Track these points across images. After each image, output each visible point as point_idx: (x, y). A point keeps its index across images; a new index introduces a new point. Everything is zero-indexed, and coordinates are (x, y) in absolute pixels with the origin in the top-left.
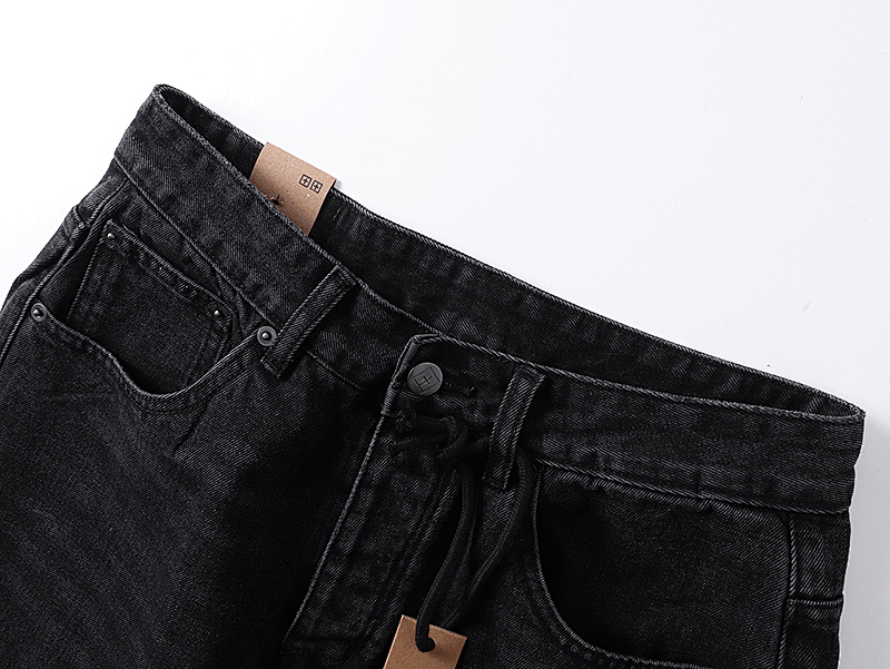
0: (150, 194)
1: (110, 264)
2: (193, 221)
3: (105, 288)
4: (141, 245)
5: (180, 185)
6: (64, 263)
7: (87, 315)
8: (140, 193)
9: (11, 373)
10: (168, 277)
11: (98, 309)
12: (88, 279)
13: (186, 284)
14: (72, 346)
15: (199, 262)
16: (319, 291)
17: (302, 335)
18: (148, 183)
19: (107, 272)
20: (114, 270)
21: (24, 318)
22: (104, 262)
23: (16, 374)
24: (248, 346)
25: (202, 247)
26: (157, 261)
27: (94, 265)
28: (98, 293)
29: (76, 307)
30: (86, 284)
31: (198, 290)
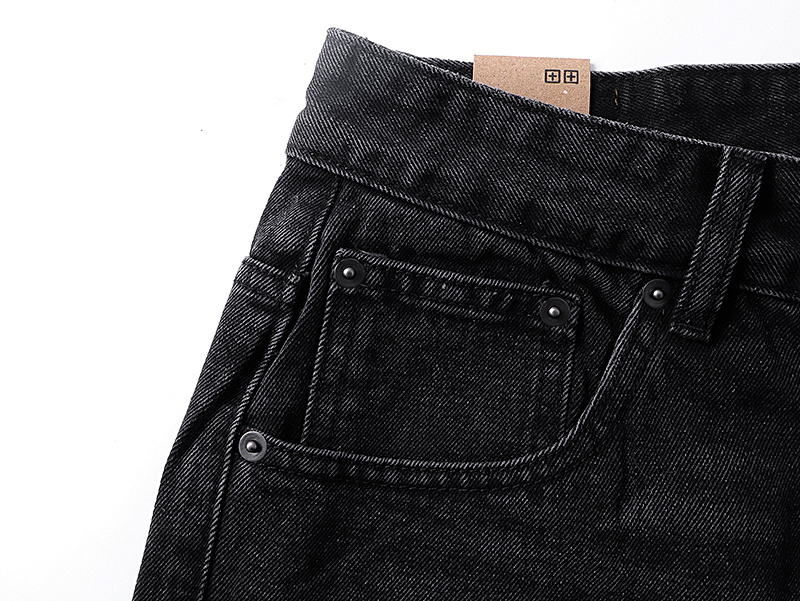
0: (391, 185)
1: (355, 320)
2: (473, 194)
3: (353, 364)
4: (401, 265)
5: (431, 154)
6: (277, 349)
7: (333, 420)
8: (375, 192)
9: (233, 569)
10: (460, 294)
11: (349, 403)
12: (324, 361)
13: (492, 288)
14: (322, 478)
15: (507, 248)
16: (723, 193)
17: (728, 265)
18: (382, 171)
19: (352, 335)
20: (363, 330)
21: (231, 466)
22: (344, 320)
23: (242, 565)
24: (640, 320)
25: (504, 224)
26: (434, 277)
27: (329, 332)
28: (343, 378)
29: (313, 417)
30: (322, 370)
31: (513, 291)
